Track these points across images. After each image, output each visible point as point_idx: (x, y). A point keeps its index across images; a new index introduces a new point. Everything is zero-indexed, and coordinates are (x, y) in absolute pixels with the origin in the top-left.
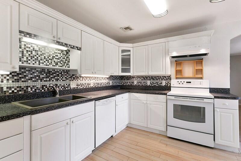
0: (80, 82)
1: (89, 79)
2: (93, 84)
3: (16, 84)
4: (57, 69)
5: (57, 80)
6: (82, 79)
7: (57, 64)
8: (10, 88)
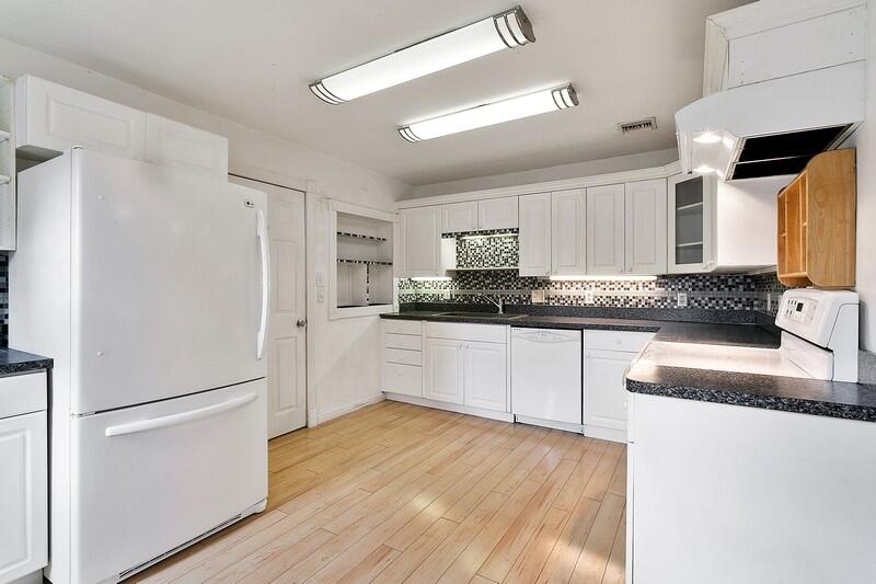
0: (553, 292)
1: (579, 286)
2: (592, 298)
3: (466, 292)
4: (508, 270)
5: (508, 287)
6: (558, 286)
7: (506, 261)
8: (457, 296)
